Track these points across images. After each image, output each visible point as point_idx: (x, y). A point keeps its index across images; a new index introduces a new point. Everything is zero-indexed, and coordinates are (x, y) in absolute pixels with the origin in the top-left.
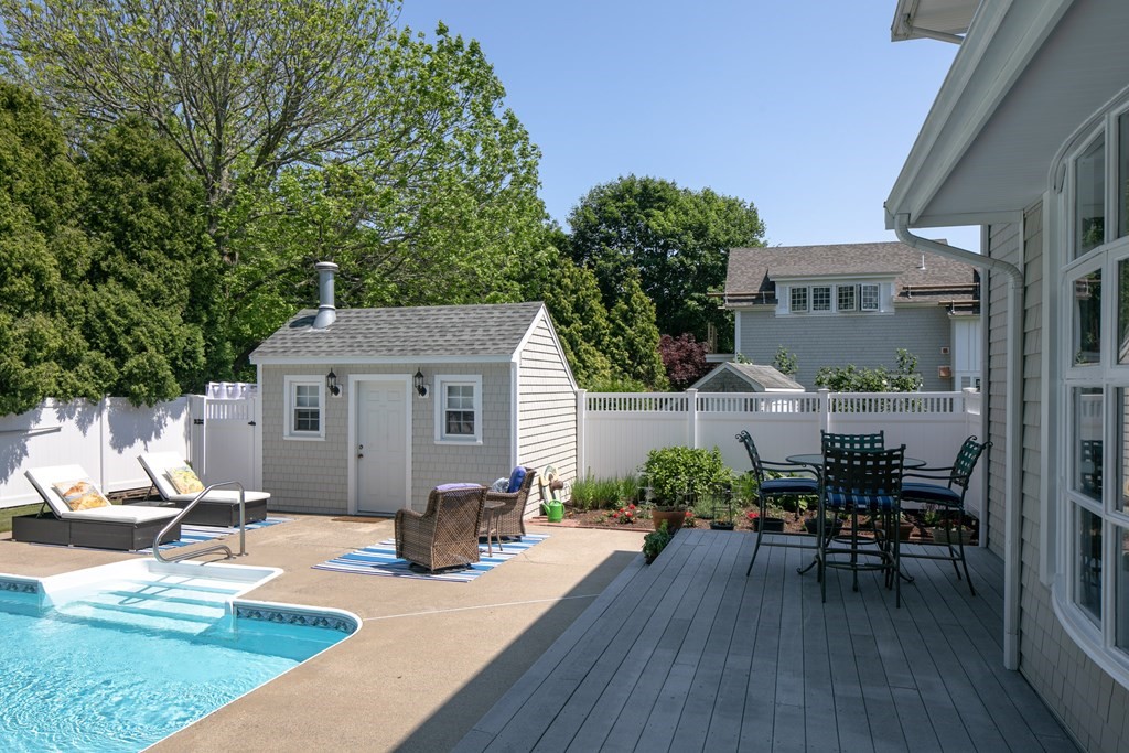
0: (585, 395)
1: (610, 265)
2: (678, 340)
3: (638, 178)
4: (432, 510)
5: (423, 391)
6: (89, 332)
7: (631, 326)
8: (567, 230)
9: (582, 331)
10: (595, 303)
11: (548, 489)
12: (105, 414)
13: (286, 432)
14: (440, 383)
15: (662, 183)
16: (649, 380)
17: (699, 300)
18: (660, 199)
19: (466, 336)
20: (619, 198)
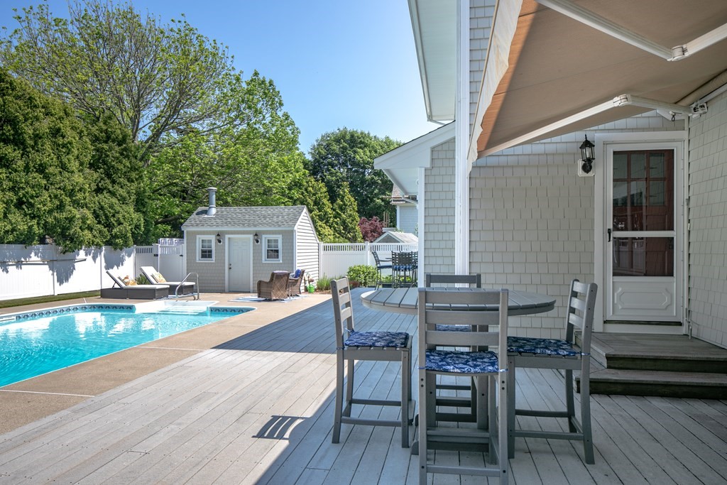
0: (322, 244)
1: (334, 178)
2: (370, 220)
3: (348, 130)
4: (272, 280)
5: (257, 242)
6: (97, 216)
7: (344, 213)
8: (309, 157)
9: (319, 216)
10: (325, 201)
11: (307, 282)
12: (103, 254)
13: (197, 259)
14: (264, 238)
15: (362, 133)
16: (354, 240)
17: (382, 200)
18: (361, 142)
19: (275, 219)
20: (338, 141)
